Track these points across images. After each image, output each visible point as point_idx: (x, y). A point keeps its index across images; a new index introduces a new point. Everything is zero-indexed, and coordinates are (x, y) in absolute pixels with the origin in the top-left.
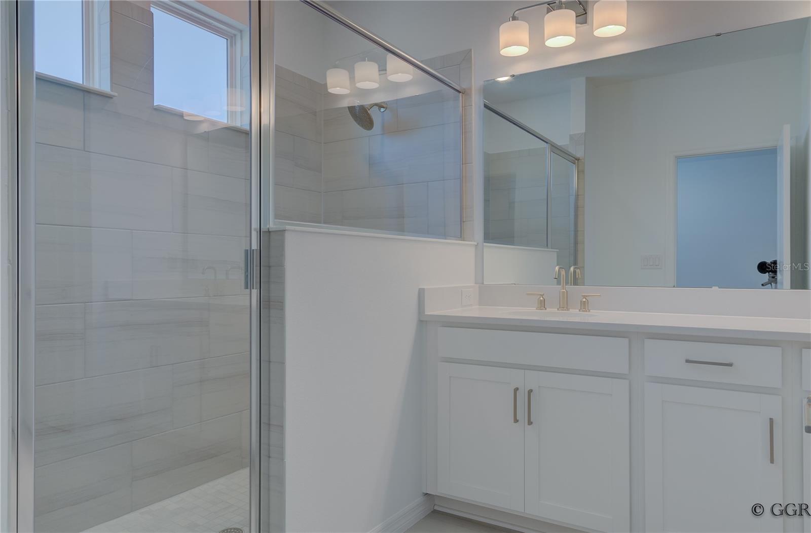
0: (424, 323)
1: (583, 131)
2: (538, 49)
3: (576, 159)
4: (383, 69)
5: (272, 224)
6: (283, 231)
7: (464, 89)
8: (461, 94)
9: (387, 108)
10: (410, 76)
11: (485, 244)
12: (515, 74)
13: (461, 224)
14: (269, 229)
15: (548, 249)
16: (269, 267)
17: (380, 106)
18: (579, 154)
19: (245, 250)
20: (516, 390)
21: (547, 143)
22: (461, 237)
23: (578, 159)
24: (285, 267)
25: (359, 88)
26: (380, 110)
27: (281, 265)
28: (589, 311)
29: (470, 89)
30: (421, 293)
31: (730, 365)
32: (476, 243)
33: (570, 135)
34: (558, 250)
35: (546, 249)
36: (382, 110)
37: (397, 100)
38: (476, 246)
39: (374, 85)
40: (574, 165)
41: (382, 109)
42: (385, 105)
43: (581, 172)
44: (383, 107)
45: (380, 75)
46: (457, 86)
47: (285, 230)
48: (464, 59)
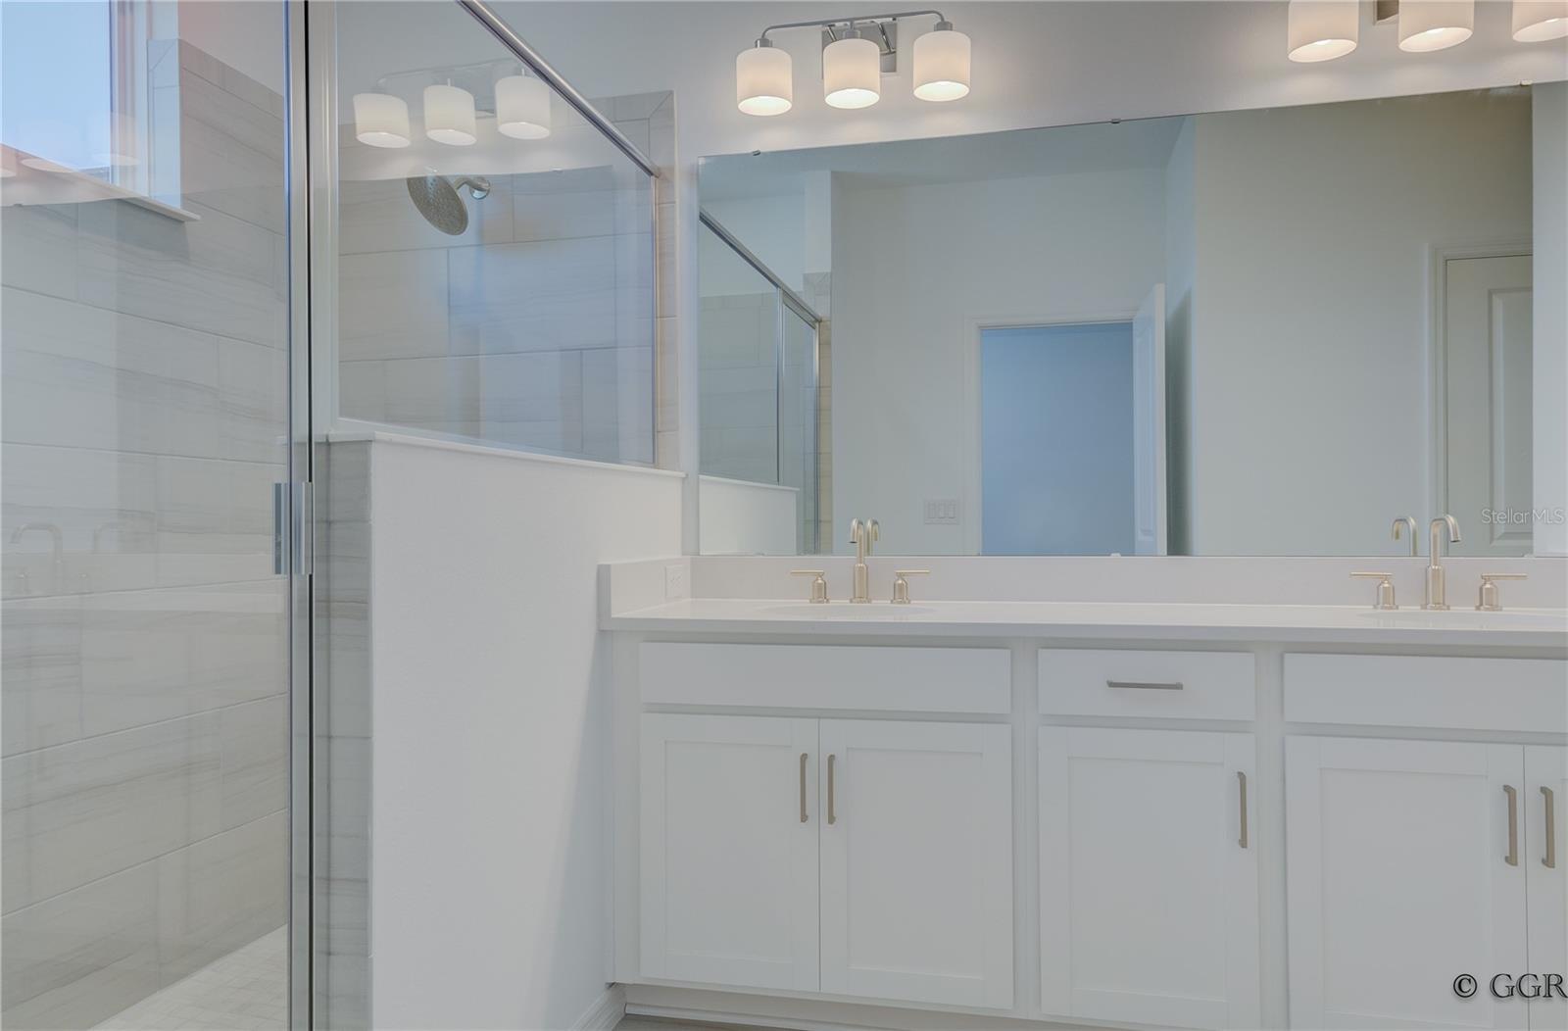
0: (608, 634)
1: (828, 270)
2: (810, 106)
3: (817, 320)
4: (486, 106)
5: (332, 425)
6: (363, 445)
7: (659, 169)
8: (653, 177)
9: (489, 191)
10: (545, 129)
11: (701, 477)
12: (761, 150)
13: (654, 435)
14: (327, 437)
15: (780, 487)
16: (329, 523)
17: (473, 184)
18: (821, 311)
19: (276, 485)
20: (804, 757)
21: (777, 286)
22: (654, 461)
23: (819, 321)
24: (372, 523)
25: (432, 141)
26: (472, 193)
27: (361, 518)
28: (909, 603)
29: (672, 169)
30: (603, 576)
31: (1178, 687)
32: (683, 475)
33: (804, 275)
34: (797, 489)
35: (778, 487)
36: (477, 194)
37: (512, 175)
38: (684, 480)
39: (467, 139)
40: (814, 331)
41: (476, 191)
42: (484, 186)
43: (825, 344)
44: (480, 189)
45: (477, 118)
46: (645, 158)
47: (371, 441)
48: (658, 109)
